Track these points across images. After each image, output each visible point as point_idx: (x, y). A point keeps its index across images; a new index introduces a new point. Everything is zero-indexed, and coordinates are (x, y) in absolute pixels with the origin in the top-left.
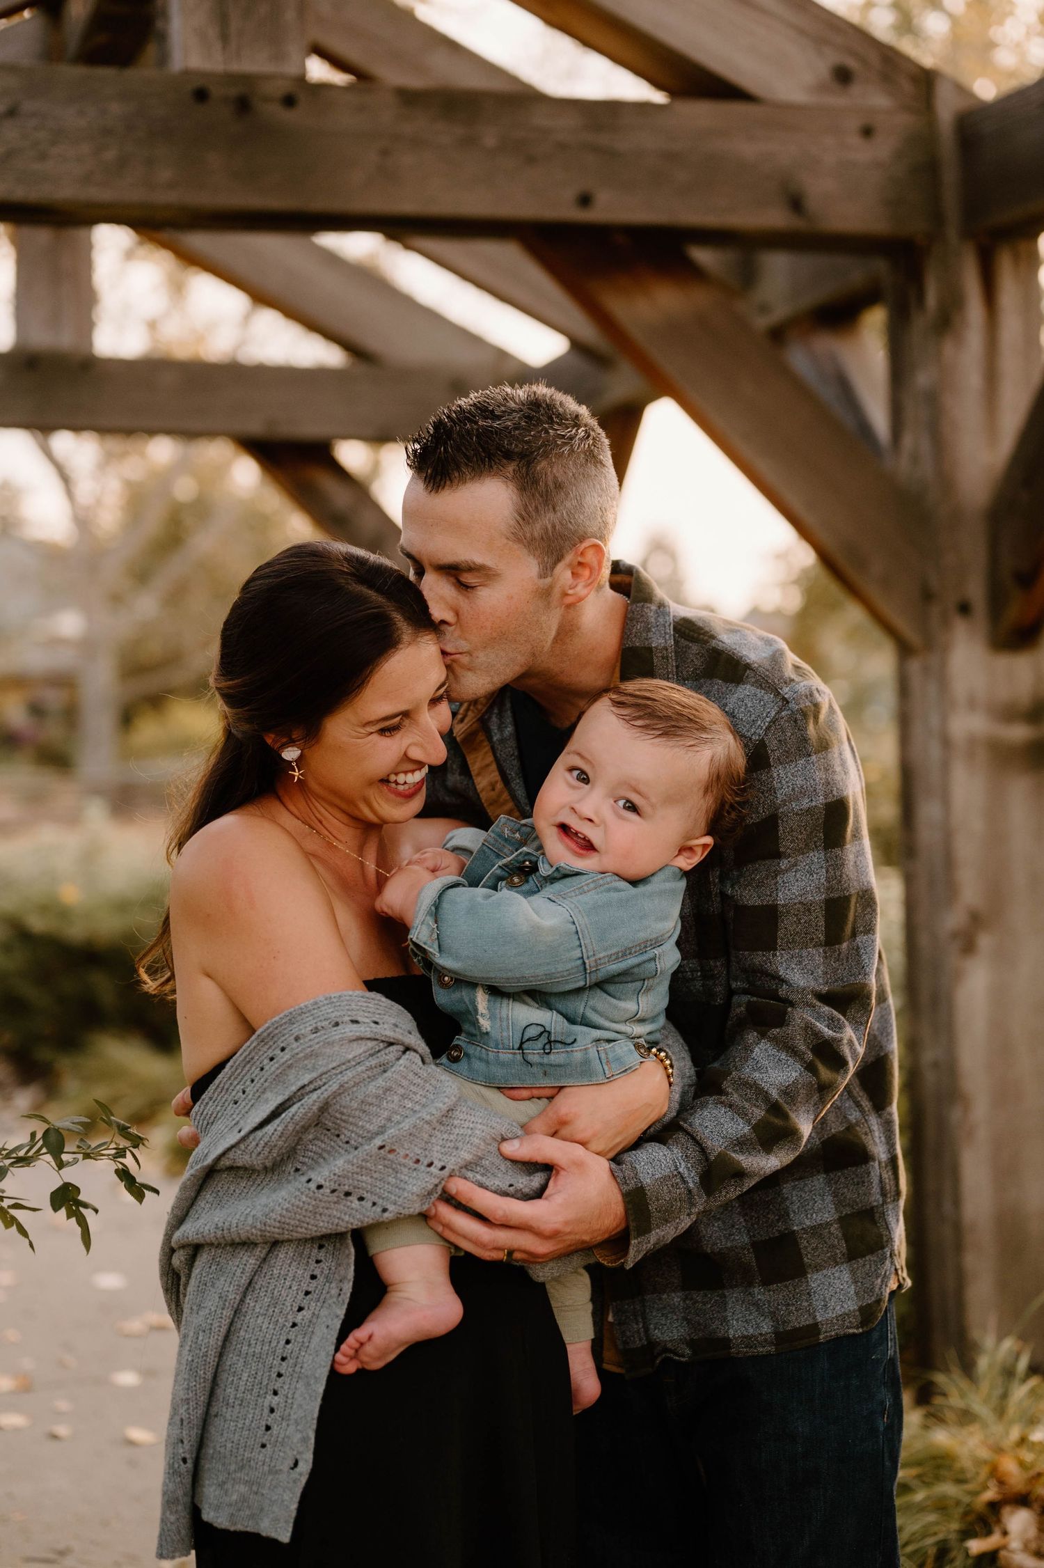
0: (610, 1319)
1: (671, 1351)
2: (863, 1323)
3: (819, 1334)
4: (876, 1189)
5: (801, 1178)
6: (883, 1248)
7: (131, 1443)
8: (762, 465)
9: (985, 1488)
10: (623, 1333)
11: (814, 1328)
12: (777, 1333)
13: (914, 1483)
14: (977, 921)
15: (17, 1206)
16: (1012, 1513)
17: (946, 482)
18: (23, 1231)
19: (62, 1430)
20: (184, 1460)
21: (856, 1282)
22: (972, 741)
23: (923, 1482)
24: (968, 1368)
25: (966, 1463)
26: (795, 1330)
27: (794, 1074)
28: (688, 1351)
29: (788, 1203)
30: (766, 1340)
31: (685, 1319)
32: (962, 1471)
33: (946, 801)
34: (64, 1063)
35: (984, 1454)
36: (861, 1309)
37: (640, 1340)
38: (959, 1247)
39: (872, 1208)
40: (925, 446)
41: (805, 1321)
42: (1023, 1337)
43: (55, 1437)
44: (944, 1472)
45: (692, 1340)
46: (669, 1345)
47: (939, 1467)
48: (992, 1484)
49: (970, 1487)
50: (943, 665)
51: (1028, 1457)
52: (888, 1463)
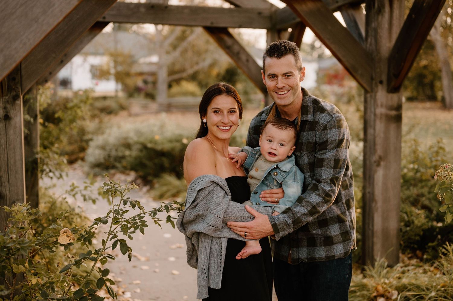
0: (291, 252)
1: (303, 260)
2: (345, 256)
3: (335, 257)
4: (348, 227)
5: (333, 224)
6: (350, 240)
7: (173, 274)
8: (332, 46)
9: (374, 292)
10: (293, 255)
11: (334, 256)
12: (326, 257)
13: (357, 291)
14: (380, 158)
15: (158, 220)
16: (379, 299)
17: (378, 51)
18: (160, 225)
19: (157, 270)
20: (206, 277)
21: (344, 247)
22: (381, 114)
23: (359, 291)
24: (373, 266)
25: (370, 287)
26: (330, 256)
27: (319, 200)
28: (307, 260)
29: (330, 230)
30: (323, 258)
31: (307, 253)
32: (369, 288)
33: (374, 129)
34: (155, 181)
35: (374, 285)
36: (345, 253)
37: (297, 257)
38: (373, 236)
39: (348, 231)
40: (373, 41)
41: (332, 254)
42: (386, 258)
43: (155, 272)
44: (365, 289)
45: (308, 258)
46: (303, 259)
47: (363, 287)
48: (375, 292)
49: (370, 292)
50: (375, 96)
51: (385, 286)
52: (347, 285)
